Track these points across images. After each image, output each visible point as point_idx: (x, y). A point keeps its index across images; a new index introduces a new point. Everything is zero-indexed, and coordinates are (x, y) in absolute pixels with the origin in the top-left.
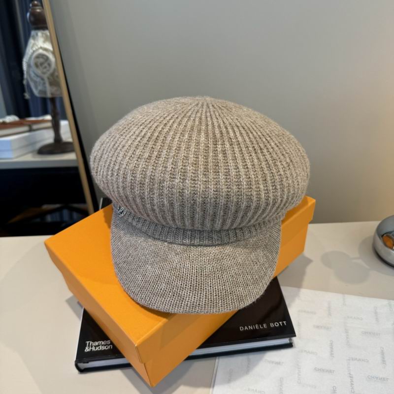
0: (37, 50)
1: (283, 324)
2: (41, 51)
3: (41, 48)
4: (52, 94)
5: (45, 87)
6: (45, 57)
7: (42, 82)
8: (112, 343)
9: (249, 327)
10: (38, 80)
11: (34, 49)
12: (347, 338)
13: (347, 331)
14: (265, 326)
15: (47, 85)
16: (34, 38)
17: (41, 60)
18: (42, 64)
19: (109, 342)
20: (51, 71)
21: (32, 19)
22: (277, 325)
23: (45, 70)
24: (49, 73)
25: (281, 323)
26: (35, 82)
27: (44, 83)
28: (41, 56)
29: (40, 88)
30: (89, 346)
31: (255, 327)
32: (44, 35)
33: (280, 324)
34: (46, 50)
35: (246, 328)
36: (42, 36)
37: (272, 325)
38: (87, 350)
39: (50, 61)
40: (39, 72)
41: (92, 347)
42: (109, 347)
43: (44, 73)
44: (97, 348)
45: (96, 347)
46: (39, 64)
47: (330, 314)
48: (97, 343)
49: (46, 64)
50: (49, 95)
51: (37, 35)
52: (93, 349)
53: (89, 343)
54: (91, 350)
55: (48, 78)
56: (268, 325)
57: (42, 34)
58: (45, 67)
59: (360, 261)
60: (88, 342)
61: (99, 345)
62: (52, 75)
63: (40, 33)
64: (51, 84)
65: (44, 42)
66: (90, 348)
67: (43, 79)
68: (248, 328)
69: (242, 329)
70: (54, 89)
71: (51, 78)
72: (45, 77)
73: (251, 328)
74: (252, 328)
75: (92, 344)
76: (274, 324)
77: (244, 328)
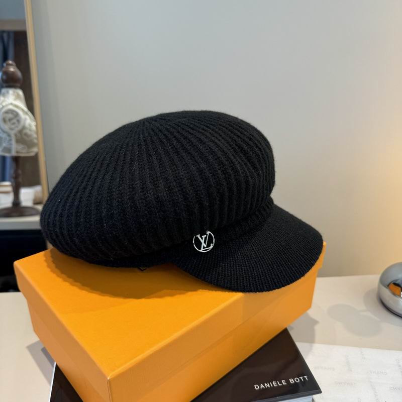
0: (7, 105)
1: (304, 379)
2: (11, 107)
3: (11, 104)
4: (17, 152)
5: (11, 144)
6: (15, 113)
7: (8, 138)
10: (4, 136)
11: (4, 104)
13: (373, 388)
14: (284, 382)
15: (13, 142)
16: (4, 96)
17: (10, 116)
18: (10, 120)
20: (20, 127)
21: (4, 77)
22: (297, 380)
23: (13, 126)
24: (17, 130)
25: (301, 378)
27: (10, 140)
28: (10, 111)
31: (273, 384)
32: (16, 94)
33: (300, 379)
34: (16, 106)
35: (262, 386)
36: (13, 95)
37: (292, 381)
39: (20, 118)
40: (6, 127)
43: (11, 129)
46: (7, 119)
47: (350, 370)
49: (15, 121)
50: (14, 154)
51: (8, 92)
55: (16, 135)
56: (288, 382)
57: (14, 92)
58: (14, 123)
62: (20, 132)
63: (11, 91)
64: (18, 141)
65: (15, 100)
67: (9, 135)
68: (265, 386)
69: (257, 387)
70: (20, 147)
71: (19, 135)
72: (12, 133)
73: (268, 385)
76: (294, 380)
77: (260, 387)
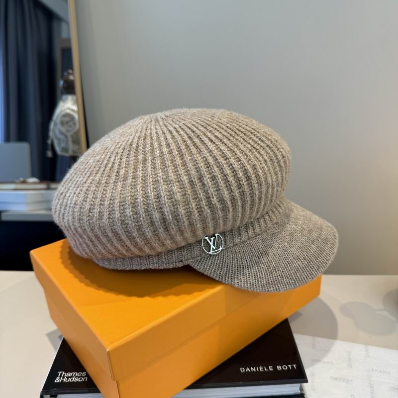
1: (293, 367)
2: (68, 111)
3: (69, 109)
4: (74, 152)
5: (68, 145)
6: (71, 117)
7: (65, 139)
8: (87, 375)
9: (252, 368)
10: (62, 137)
11: (63, 108)
12: (372, 393)
13: (371, 386)
14: (271, 368)
15: (70, 143)
16: (64, 101)
17: (67, 119)
18: (67, 122)
19: (84, 374)
20: (75, 130)
21: (65, 85)
22: (285, 367)
23: (70, 129)
24: (73, 132)
25: (290, 366)
26: (59, 140)
27: (67, 141)
28: (67, 115)
29: (63, 145)
30: (60, 377)
31: (259, 369)
32: (74, 100)
33: (288, 367)
34: (73, 111)
35: (248, 369)
36: (72, 100)
37: (279, 368)
38: (58, 380)
40: (63, 129)
41: (64, 378)
42: (83, 379)
43: (68, 131)
44: (70, 380)
45: (68, 378)
46: (65, 122)
47: (350, 366)
48: (70, 374)
49: (71, 124)
50: (70, 153)
51: (67, 98)
52: (65, 380)
53: (61, 374)
54: (62, 381)
55: (72, 137)
56: (275, 368)
57: (73, 98)
58: (70, 126)
59: (385, 313)
60: (60, 372)
61: (72, 377)
62: (76, 134)
63: (70, 97)
64: (74, 142)
65: (73, 105)
66: (61, 379)
67: (66, 137)
68: (250, 369)
69: (243, 370)
70: (76, 147)
71: (75, 136)
72: (69, 134)
74: (255, 370)
75: (64, 375)
76: (282, 367)
77: (246, 370)
